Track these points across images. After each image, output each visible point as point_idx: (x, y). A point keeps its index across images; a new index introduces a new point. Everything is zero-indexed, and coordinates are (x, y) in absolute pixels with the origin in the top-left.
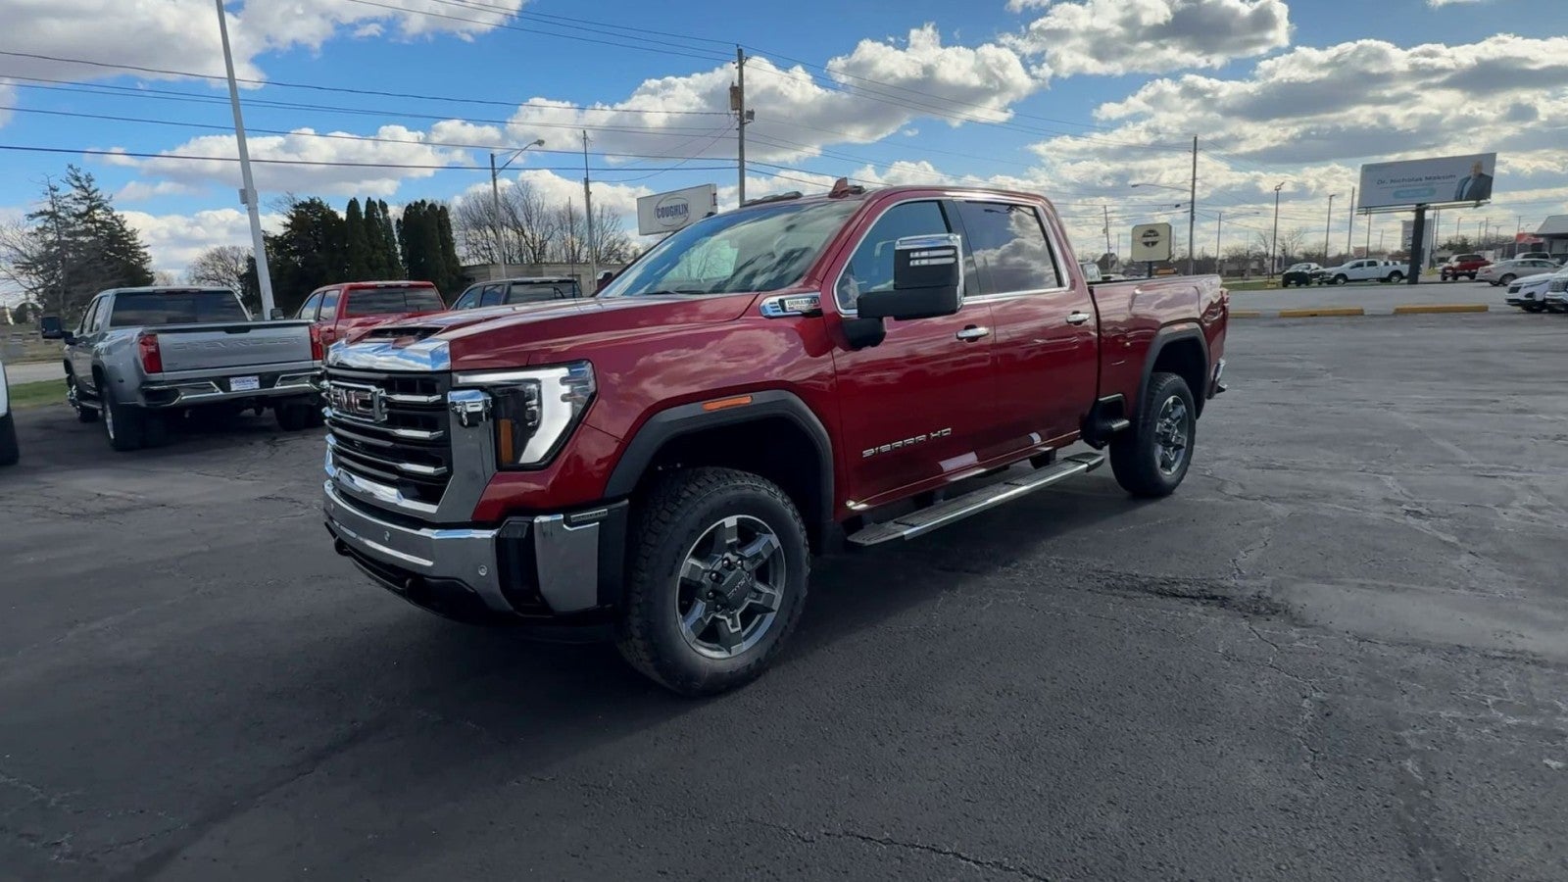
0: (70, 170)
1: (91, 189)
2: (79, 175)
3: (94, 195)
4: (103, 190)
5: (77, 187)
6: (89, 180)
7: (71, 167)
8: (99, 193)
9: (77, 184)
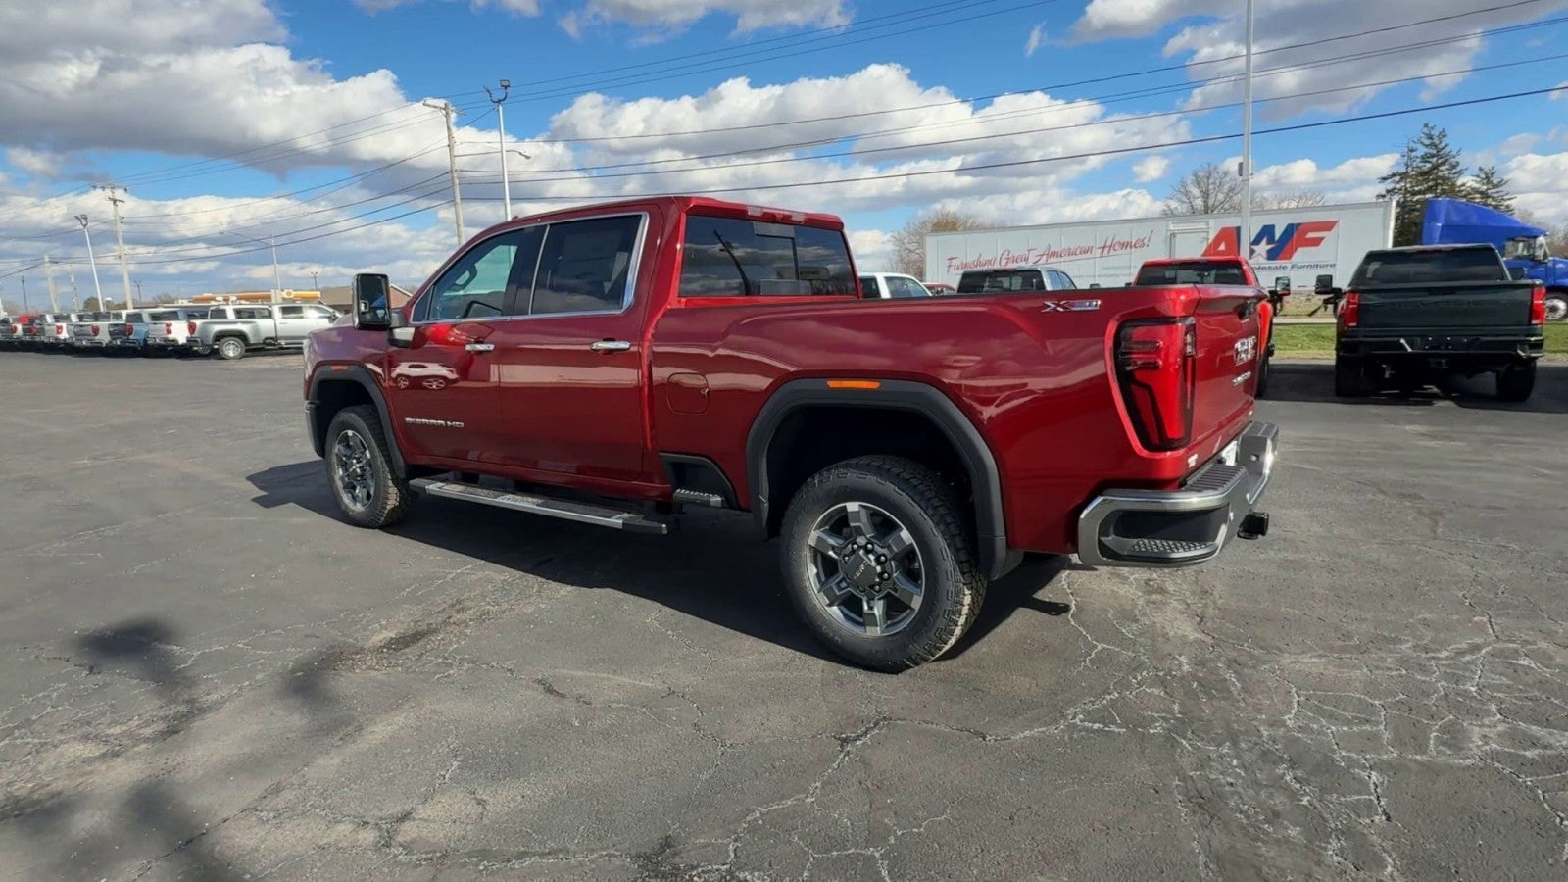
0: (1425, 130)
1: (1440, 146)
2: (1432, 133)
3: (1442, 152)
4: (1452, 144)
5: (1427, 146)
6: (1443, 135)
7: (1426, 126)
8: (1448, 149)
9: (1427, 142)
